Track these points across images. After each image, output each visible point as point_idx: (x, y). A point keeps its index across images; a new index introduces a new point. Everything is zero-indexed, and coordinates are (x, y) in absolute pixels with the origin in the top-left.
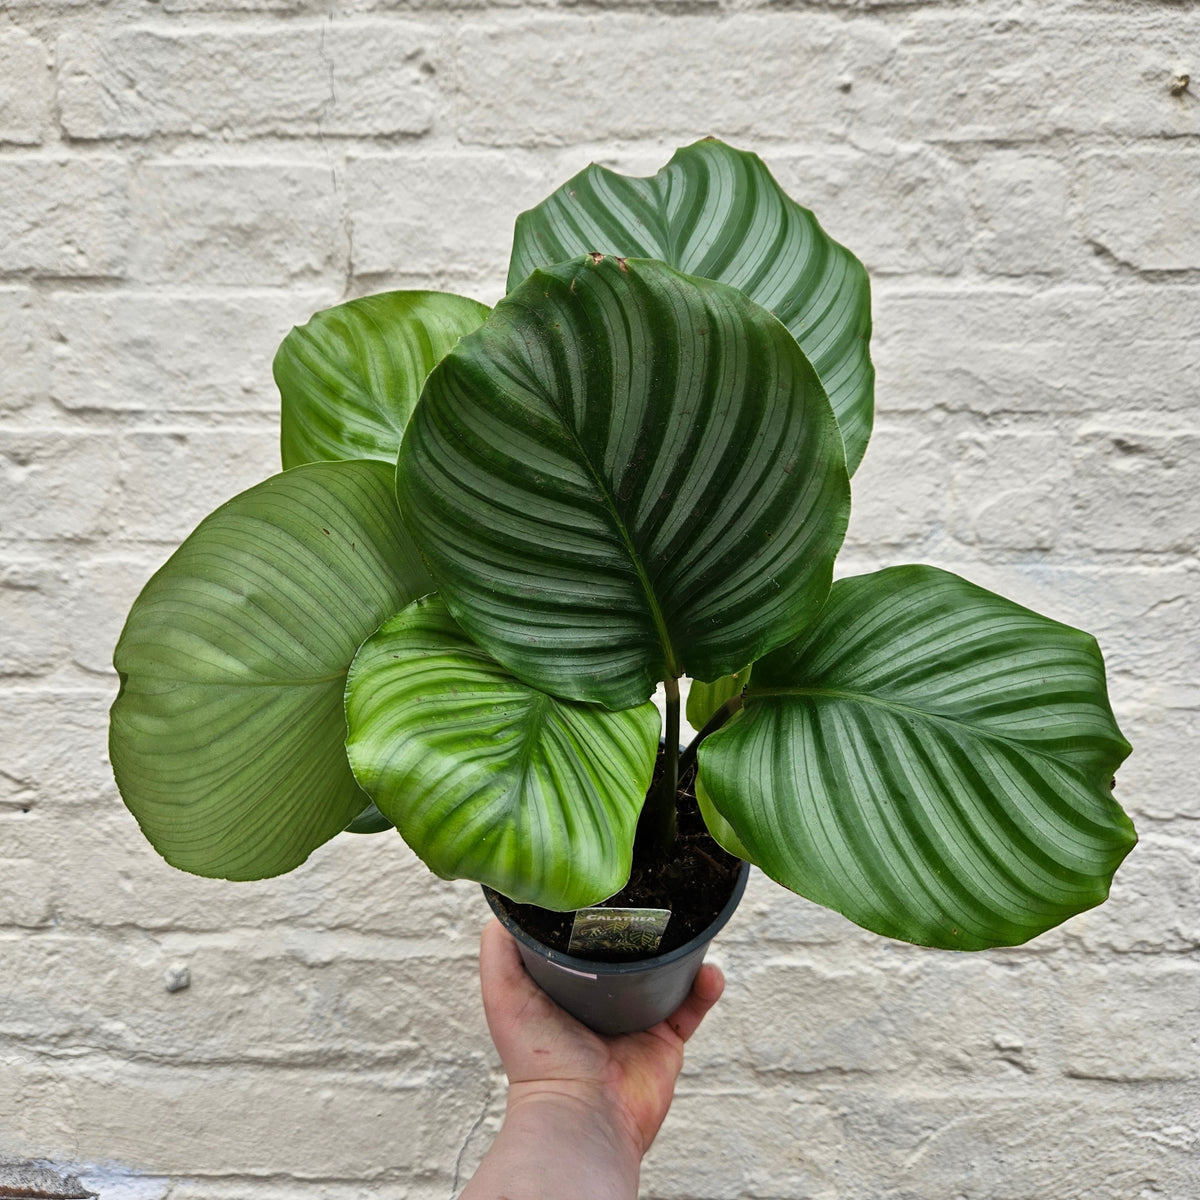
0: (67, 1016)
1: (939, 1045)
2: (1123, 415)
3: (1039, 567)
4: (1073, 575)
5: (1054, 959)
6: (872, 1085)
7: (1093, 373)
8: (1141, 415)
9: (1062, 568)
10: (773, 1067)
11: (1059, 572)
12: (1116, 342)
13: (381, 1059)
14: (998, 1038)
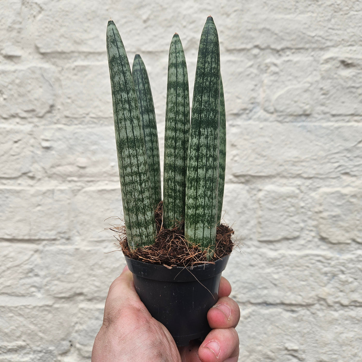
1: (260, 348)
2: (345, 48)
3: (305, 124)
4: (321, 127)
5: (313, 309)
7: (330, 28)
8: (354, 48)
11: (315, 126)
12: (341, 13)
13: (10, 349)
14: (287, 345)
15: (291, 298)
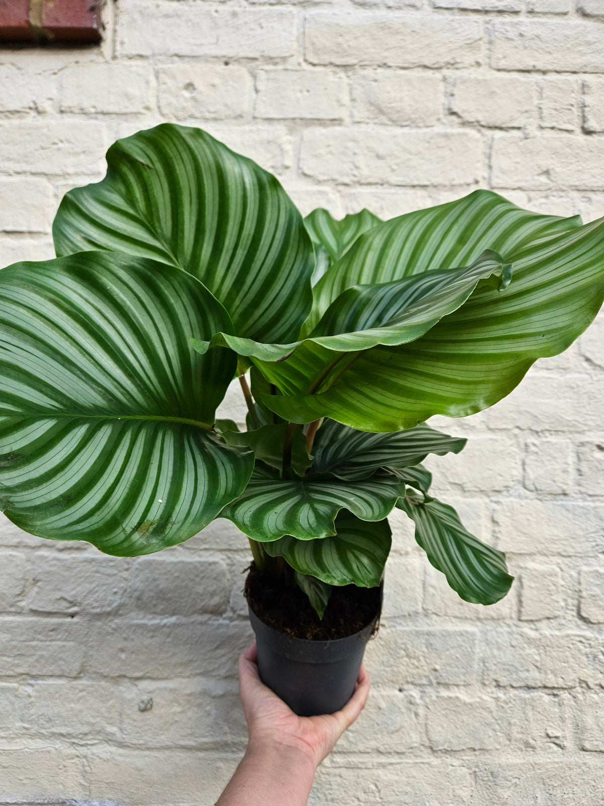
0: (88, 723)
1: (521, 736)
2: (599, 433)
3: (564, 503)
4: (579, 506)
5: (574, 692)
6: (489, 756)
7: (585, 414)
9: (574, 503)
10: (441, 748)
11: (573, 505)
14: (549, 732)
15: (552, 681)
